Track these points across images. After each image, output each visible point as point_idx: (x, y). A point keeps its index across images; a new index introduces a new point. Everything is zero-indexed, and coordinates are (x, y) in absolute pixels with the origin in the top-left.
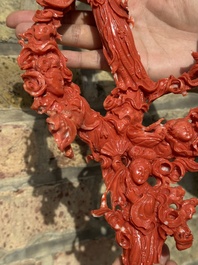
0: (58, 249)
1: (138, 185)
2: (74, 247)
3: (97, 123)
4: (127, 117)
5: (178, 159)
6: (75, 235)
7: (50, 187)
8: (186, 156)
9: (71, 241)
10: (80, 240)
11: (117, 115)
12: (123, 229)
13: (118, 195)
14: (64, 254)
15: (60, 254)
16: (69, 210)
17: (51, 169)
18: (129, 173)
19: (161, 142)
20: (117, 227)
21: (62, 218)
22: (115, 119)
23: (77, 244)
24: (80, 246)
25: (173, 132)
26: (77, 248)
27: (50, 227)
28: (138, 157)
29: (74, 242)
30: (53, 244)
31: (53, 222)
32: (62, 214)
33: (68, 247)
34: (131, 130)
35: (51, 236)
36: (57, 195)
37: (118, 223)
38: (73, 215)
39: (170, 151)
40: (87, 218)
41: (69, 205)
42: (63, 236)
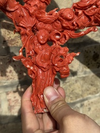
0: (9, 90)
1: (42, 44)
2: (17, 89)
3: (17, 7)
4: (36, 5)
5: (65, 31)
6: (18, 83)
7: (4, 57)
8: (70, 29)
9: (16, 86)
10: (21, 86)
11: (30, 4)
12: (32, 68)
13: (30, 50)
14: (12, 92)
15: (11, 92)
16: (14, 70)
17: (4, 47)
18: (36, 38)
19: (55, 21)
20: (28, 66)
21: (11, 74)
22: (28, 6)
23: (19, 87)
24: (21, 88)
25: (63, 15)
26: (20, 90)
27: (4, 78)
28: (41, 29)
29: (18, 86)
30: (6, 87)
31: (5, 75)
32: (11, 71)
33: (15, 89)
34: (38, 14)
35: (5, 83)
36: (8, 61)
37: (29, 64)
38: (17, 72)
39: (61, 26)
40: (25, 74)
41: (15, 67)
42: (12, 83)
